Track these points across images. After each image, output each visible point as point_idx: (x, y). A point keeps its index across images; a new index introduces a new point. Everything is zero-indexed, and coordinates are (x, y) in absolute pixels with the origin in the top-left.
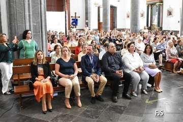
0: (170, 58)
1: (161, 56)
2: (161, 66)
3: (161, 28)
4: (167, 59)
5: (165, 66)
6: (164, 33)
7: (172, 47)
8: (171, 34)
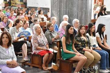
0: (37, 49)
1: (25, 47)
2: (26, 61)
3: (25, 4)
4: (34, 51)
5: (32, 61)
6: (30, 12)
7: (39, 33)
8: (39, 13)
